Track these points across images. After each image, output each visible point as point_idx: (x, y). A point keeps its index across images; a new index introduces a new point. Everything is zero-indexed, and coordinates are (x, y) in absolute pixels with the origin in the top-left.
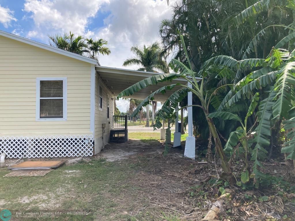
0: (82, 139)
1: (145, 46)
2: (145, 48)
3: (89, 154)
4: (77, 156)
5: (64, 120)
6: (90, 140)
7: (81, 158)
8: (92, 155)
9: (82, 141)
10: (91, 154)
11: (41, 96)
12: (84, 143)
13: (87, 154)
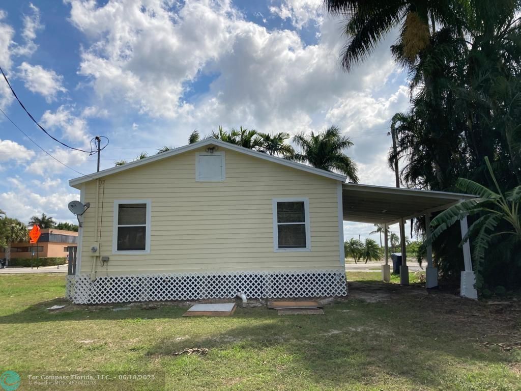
0: (332, 275)
1: (313, 134)
2: (313, 136)
3: (342, 294)
4: (328, 296)
5: (307, 250)
6: (341, 276)
7: (332, 298)
8: (346, 294)
9: (332, 277)
10: (344, 293)
11: (278, 222)
12: (335, 280)
13: (339, 293)
